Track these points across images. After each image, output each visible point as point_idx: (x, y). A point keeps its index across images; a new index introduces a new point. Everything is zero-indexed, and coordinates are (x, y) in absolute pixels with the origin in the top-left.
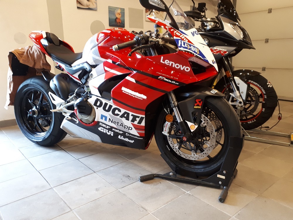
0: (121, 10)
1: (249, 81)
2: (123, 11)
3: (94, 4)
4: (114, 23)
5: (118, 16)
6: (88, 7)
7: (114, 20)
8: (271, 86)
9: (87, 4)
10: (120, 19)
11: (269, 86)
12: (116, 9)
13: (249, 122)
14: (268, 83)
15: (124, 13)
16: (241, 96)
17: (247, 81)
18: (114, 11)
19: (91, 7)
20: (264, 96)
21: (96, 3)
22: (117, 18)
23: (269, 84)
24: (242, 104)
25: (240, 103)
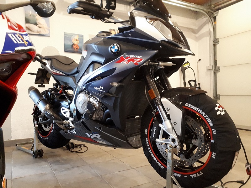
0: (79, 36)
1: (186, 105)
2: (82, 38)
3: (46, 30)
4: (71, 49)
5: (75, 43)
6: (38, 33)
7: (71, 46)
8: (223, 113)
9: (37, 31)
10: (77, 45)
11: (218, 113)
12: (72, 36)
13: (192, 176)
14: (216, 108)
15: (83, 39)
16: (173, 128)
17: (183, 104)
18: (71, 38)
19: (42, 33)
20: (212, 130)
21: (49, 30)
22: (74, 44)
23: (218, 110)
24: (177, 143)
25: (174, 140)
